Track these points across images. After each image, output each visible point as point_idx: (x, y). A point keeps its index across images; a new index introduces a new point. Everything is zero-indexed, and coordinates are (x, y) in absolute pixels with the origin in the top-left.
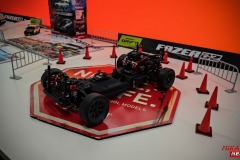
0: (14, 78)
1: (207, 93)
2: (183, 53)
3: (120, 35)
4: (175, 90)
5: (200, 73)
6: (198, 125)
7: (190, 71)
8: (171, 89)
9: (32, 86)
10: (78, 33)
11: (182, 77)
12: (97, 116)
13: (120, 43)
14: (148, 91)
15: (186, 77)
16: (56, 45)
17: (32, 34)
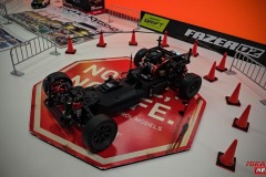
0: (15, 73)
1: (239, 104)
2: (217, 43)
3: (143, 13)
4: (200, 98)
5: (234, 73)
6: (220, 154)
7: (222, 69)
8: (196, 97)
9: (35, 87)
10: (93, 8)
11: (211, 78)
12: (103, 140)
13: (143, 23)
14: (168, 99)
15: (216, 79)
16: (67, 24)
17: (41, 6)
